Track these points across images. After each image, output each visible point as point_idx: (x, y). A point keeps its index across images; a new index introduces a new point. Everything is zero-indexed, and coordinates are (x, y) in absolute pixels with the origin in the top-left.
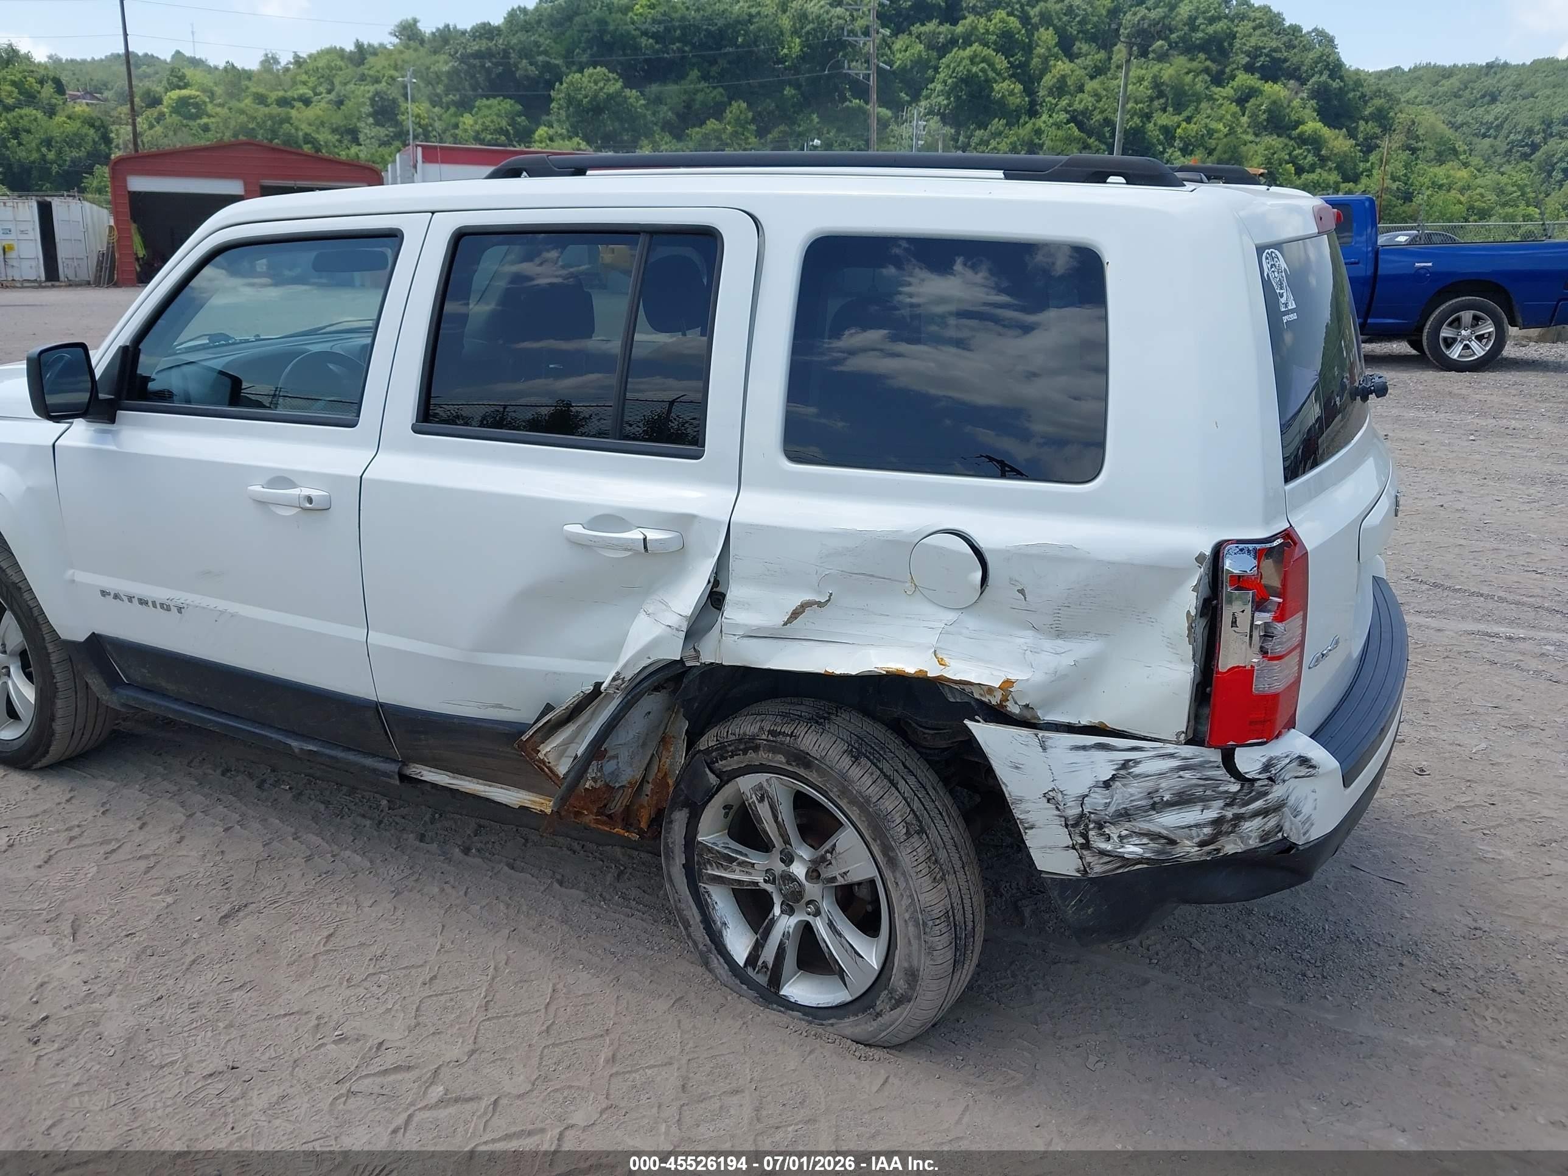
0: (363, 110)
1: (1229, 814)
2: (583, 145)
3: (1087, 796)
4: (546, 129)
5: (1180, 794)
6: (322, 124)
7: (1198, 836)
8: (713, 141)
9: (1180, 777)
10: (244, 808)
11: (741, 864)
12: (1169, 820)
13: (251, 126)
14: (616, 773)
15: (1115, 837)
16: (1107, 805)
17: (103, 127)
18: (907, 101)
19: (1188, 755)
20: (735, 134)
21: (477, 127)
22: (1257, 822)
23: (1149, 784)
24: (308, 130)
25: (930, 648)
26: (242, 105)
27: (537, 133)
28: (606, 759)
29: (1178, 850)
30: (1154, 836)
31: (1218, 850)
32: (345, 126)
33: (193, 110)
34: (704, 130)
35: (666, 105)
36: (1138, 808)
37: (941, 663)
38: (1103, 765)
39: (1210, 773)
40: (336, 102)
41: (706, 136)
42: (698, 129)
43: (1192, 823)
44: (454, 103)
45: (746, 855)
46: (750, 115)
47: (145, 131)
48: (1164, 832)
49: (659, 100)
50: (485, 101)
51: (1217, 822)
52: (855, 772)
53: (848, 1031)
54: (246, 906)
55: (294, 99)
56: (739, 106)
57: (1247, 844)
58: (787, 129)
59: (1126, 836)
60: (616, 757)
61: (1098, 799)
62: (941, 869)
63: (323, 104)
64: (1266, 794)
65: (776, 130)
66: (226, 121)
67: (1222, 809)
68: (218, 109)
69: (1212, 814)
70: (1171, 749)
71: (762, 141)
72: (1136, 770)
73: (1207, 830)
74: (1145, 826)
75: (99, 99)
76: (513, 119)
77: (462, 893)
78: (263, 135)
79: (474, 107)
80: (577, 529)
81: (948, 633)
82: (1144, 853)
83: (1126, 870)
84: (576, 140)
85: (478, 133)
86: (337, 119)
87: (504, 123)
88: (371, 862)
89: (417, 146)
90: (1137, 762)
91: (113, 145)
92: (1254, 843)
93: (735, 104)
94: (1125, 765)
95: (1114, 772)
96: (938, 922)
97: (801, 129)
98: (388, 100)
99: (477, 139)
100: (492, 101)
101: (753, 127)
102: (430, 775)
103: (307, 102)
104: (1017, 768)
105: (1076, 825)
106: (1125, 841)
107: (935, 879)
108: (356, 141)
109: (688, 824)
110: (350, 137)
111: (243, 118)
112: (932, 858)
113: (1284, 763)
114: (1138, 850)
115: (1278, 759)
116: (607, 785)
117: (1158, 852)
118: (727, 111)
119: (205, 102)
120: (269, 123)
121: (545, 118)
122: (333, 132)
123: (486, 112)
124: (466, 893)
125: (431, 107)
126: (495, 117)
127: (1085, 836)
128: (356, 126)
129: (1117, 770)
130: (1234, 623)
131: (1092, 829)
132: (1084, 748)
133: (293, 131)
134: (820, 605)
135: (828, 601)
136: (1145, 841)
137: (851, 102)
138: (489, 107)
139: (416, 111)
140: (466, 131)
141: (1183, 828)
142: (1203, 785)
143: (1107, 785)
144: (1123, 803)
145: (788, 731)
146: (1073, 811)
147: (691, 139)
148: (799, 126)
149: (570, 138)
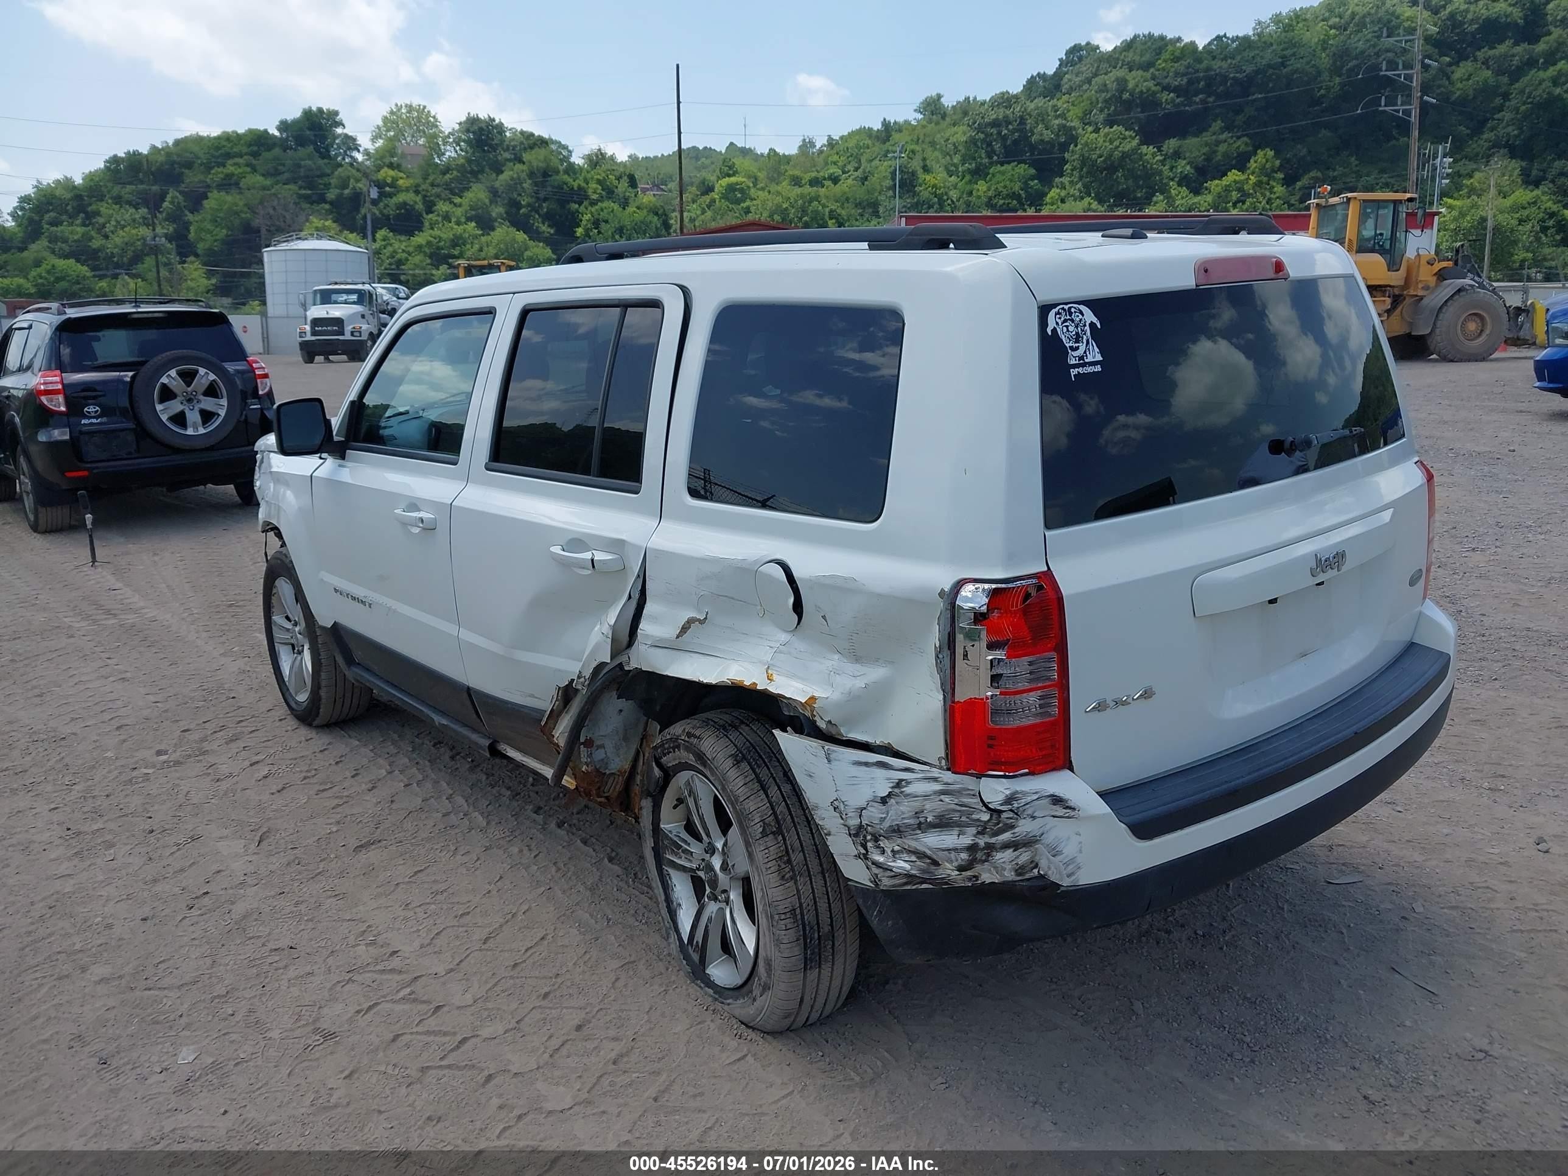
0: (884, 184)
1: (982, 842)
2: (1095, 205)
3: (865, 808)
4: (1058, 191)
5: (940, 817)
6: (847, 199)
7: (957, 860)
8: (1234, 193)
9: (941, 801)
10: (430, 771)
11: (686, 851)
12: (932, 841)
13: (784, 206)
14: (605, 760)
15: (888, 851)
16: (883, 820)
17: (666, 215)
18: (1468, 135)
19: (949, 781)
20: (1259, 184)
21: (990, 193)
22: (1009, 854)
23: (916, 804)
24: (833, 206)
25: (765, 664)
26: (779, 188)
27: (1049, 196)
28: (595, 748)
29: (941, 871)
30: (921, 855)
31: (976, 877)
32: (867, 200)
33: (739, 195)
34: (1224, 183)
35: (1185, 159)
36: (908, 826)
37: (770, 679)
38: (881, 782)
39: (966, 800)
40: (862, 178)
41: (1227, 189)
42: (1217, 182)
43: (951, 847)
44: (969, 171)
45: (689, 845)
46: (1278, 163)
47: (698, 217)
48: (929, 852)
49: (1177, 155)
50: (999, 168)
51: (972, 848)
52: (732, 774)
53: (737, 1012)
54: (380, 841)
55: (825, 179)
56: (1265, 155)
57: (1002, 875)
58: (1319, 174)
59: (898, 852)
60: (602, 746)
61: (874, 813)
62: (792, 870)
63: (850, 181)
64: (1012, 827)
65: (1306, 177)
66: (764, 202)
67: (975, 836)
68: (760, 193)
69: (967, 840)
70: (936, 773)
71: (1290, 189)
72: (908, 790)
73: (964, 856)
74: (913, 844)
75: (663, 190)
76: (1026, 183)
77: (533, 855)
78: (794, 214)
79: (989, 174)
80: (557, 550)
81: (781, 652)
82: (911, 869)
83: (914, 887)
84: (1087, 200)
85: (990, 199)
86: (860, 193)
87: (1017, 187)
88: (488, 823)
89: (901, 217)
90: (908, 783)
91: (672, 231)
92: (1009, 875)
93: (1260, 153)
94: (899, 784)
95: (890, 790)
96: (783, 917)
97: (1336, 173)
98: (908, 172)
99: (990, 205)
100: (1006, 167)
101: (1280, 175)
102: (512, 753)
103: (835, 180)
104: (811, 776)
105: (856, 835)
106: (897, 856)
107: (783, 877)
108: (876, 214)
109: (653, 812)
110: (871, 210)
111: (779, 199)
112: (785, 857)
113: (1029, 799)
114: (907, 866)
115: (1024, 793)
116: (597, 771)
117: (924, 871)
118: (1252, 161)
119: (749, 187)
120: (800, 202)
121: (1057, 180)
122: (856, 206)
123: (999, 177)
124: (535, 857)
125: (947, 177)
126: (1008, 182)
127: (865, 847)
128: (877, 199)
129: (892, 788)
130: (965, 656)
131: (869, 841)
132: (866, 764)
133: (820, 208)
134: (702, 622)
135: (706, 618)
136: (913, 858)
137: (1398, 140)
138: (1003, 173)
139: (933, 181)
140: (979, 197)
141: (944, 851)
142: (959, 811)
143: (884, 801)
144: (896, 820)
145: (697, 733)
146: (854, 822)
147: (1210, 192)
148: (1334, 170)
149: (1082, 198)
